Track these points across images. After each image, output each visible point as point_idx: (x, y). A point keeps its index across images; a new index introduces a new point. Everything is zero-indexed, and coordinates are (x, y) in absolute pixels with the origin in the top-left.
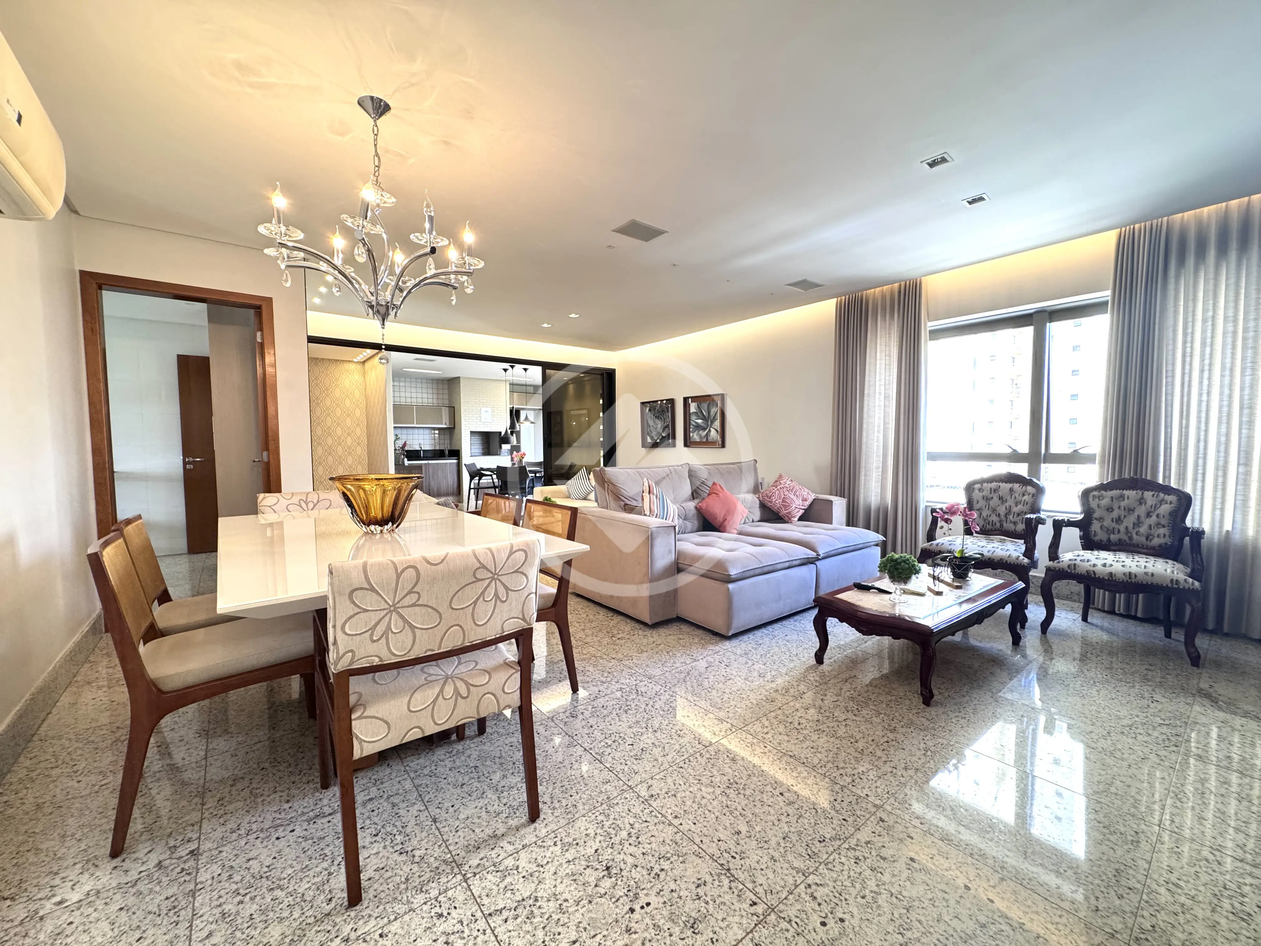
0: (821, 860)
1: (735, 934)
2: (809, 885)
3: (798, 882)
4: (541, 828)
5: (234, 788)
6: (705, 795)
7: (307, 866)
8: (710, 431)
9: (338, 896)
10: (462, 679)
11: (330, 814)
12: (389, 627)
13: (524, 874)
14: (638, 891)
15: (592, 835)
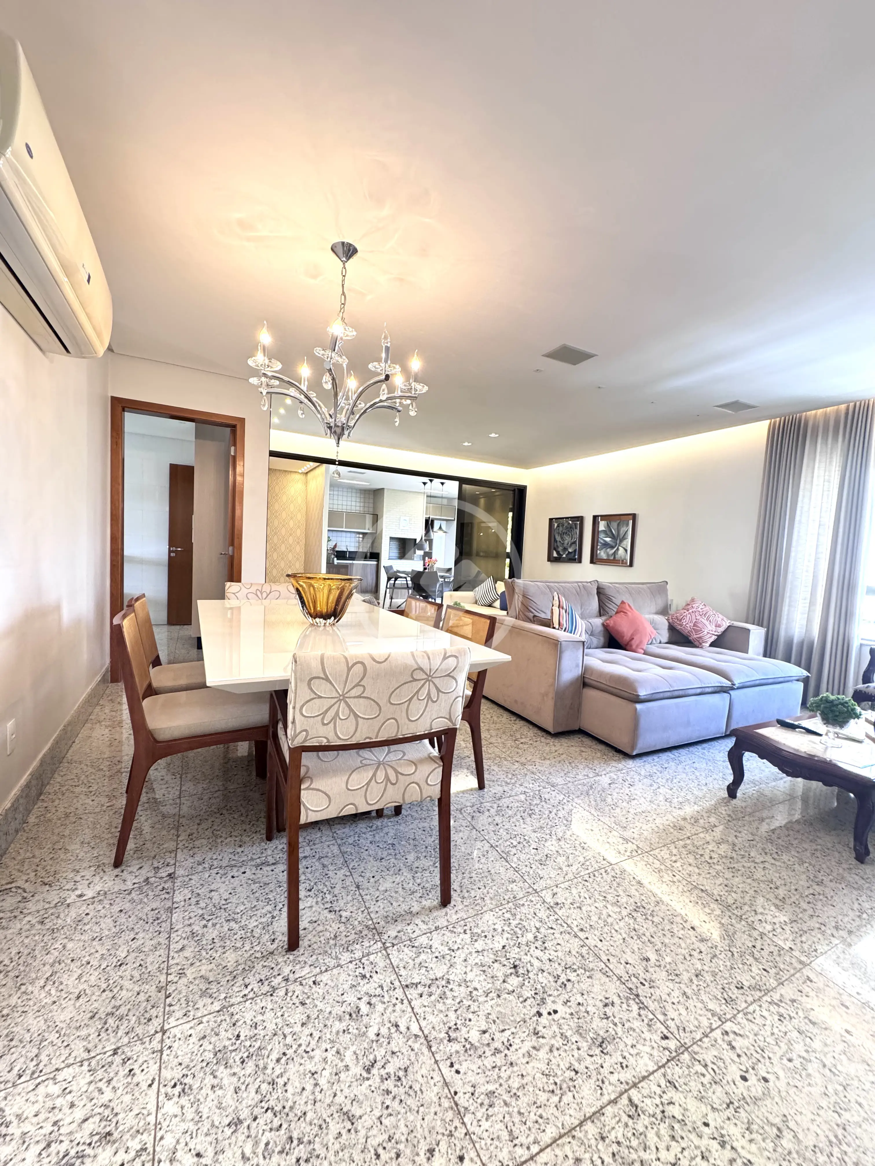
0: (740, 1009)
1: (646, 1065)
2: (727, 1033)
3: (714, 1026)
4: (451, 914)
5: (201, 827)
6: (611, 913)
7: (255, 906)
8: (618, 549)
9: (280, 938)
10: (392, 767)
11: (273, 864)
12: (337, 714)
13: (437, 954)
14: (545, 996)
15: (500, 930)
